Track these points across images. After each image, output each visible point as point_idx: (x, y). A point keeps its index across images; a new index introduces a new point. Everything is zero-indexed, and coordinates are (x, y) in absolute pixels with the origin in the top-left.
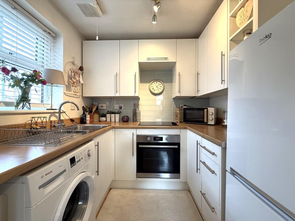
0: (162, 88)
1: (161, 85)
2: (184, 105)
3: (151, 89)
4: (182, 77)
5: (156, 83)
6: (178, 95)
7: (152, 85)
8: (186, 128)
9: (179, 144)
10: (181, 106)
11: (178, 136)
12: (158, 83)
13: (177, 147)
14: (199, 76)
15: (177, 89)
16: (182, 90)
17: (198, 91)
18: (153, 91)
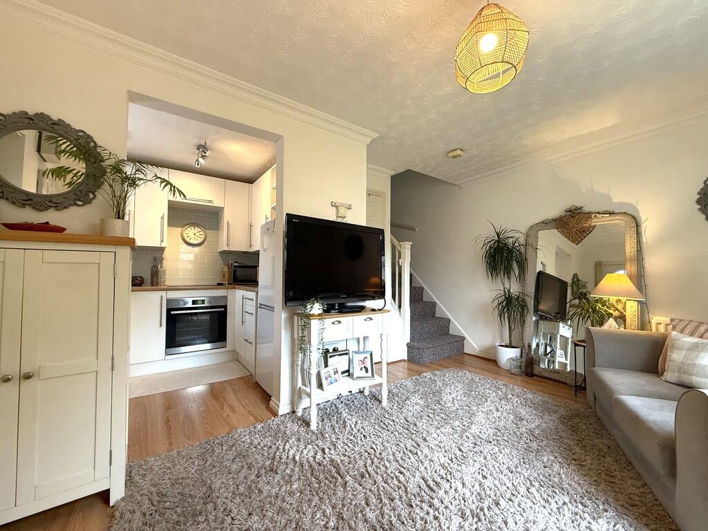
0: (202, 237)
1: (202, 233)
2: (235, 262)
3: (185, 236)
4: (231, 227)
5: (193, 228)
6: (226, 248)
7: (187, 232)
8: (234, 288)
9: (225, 307)
10: (230, 263)
11: (226, 297)
12: (196, 229)
13: (223, 309)
14: (253, 228)
15: (225, 242)
16: (231, 243)
17: (251, 245)
18: (188, 239)
